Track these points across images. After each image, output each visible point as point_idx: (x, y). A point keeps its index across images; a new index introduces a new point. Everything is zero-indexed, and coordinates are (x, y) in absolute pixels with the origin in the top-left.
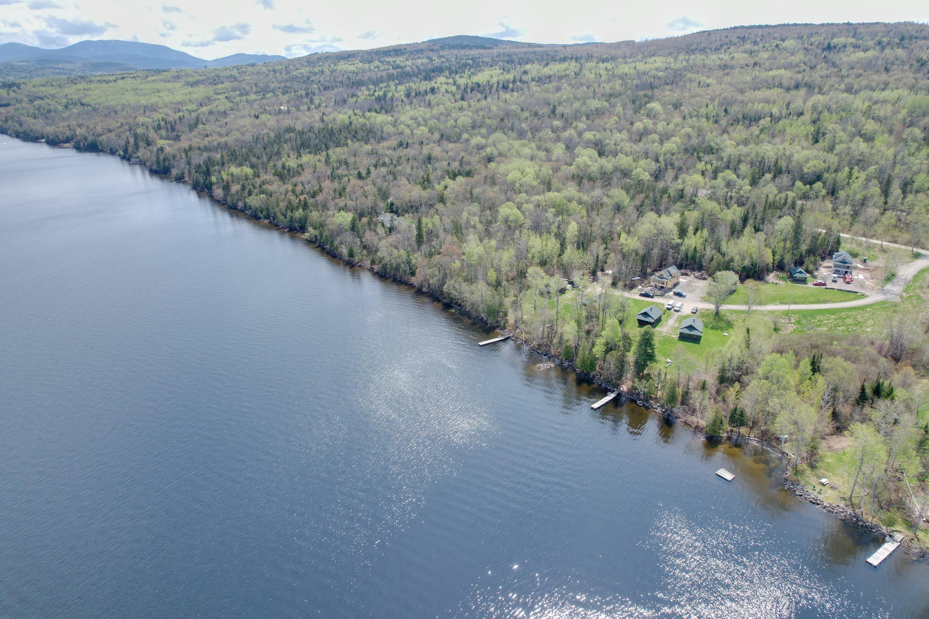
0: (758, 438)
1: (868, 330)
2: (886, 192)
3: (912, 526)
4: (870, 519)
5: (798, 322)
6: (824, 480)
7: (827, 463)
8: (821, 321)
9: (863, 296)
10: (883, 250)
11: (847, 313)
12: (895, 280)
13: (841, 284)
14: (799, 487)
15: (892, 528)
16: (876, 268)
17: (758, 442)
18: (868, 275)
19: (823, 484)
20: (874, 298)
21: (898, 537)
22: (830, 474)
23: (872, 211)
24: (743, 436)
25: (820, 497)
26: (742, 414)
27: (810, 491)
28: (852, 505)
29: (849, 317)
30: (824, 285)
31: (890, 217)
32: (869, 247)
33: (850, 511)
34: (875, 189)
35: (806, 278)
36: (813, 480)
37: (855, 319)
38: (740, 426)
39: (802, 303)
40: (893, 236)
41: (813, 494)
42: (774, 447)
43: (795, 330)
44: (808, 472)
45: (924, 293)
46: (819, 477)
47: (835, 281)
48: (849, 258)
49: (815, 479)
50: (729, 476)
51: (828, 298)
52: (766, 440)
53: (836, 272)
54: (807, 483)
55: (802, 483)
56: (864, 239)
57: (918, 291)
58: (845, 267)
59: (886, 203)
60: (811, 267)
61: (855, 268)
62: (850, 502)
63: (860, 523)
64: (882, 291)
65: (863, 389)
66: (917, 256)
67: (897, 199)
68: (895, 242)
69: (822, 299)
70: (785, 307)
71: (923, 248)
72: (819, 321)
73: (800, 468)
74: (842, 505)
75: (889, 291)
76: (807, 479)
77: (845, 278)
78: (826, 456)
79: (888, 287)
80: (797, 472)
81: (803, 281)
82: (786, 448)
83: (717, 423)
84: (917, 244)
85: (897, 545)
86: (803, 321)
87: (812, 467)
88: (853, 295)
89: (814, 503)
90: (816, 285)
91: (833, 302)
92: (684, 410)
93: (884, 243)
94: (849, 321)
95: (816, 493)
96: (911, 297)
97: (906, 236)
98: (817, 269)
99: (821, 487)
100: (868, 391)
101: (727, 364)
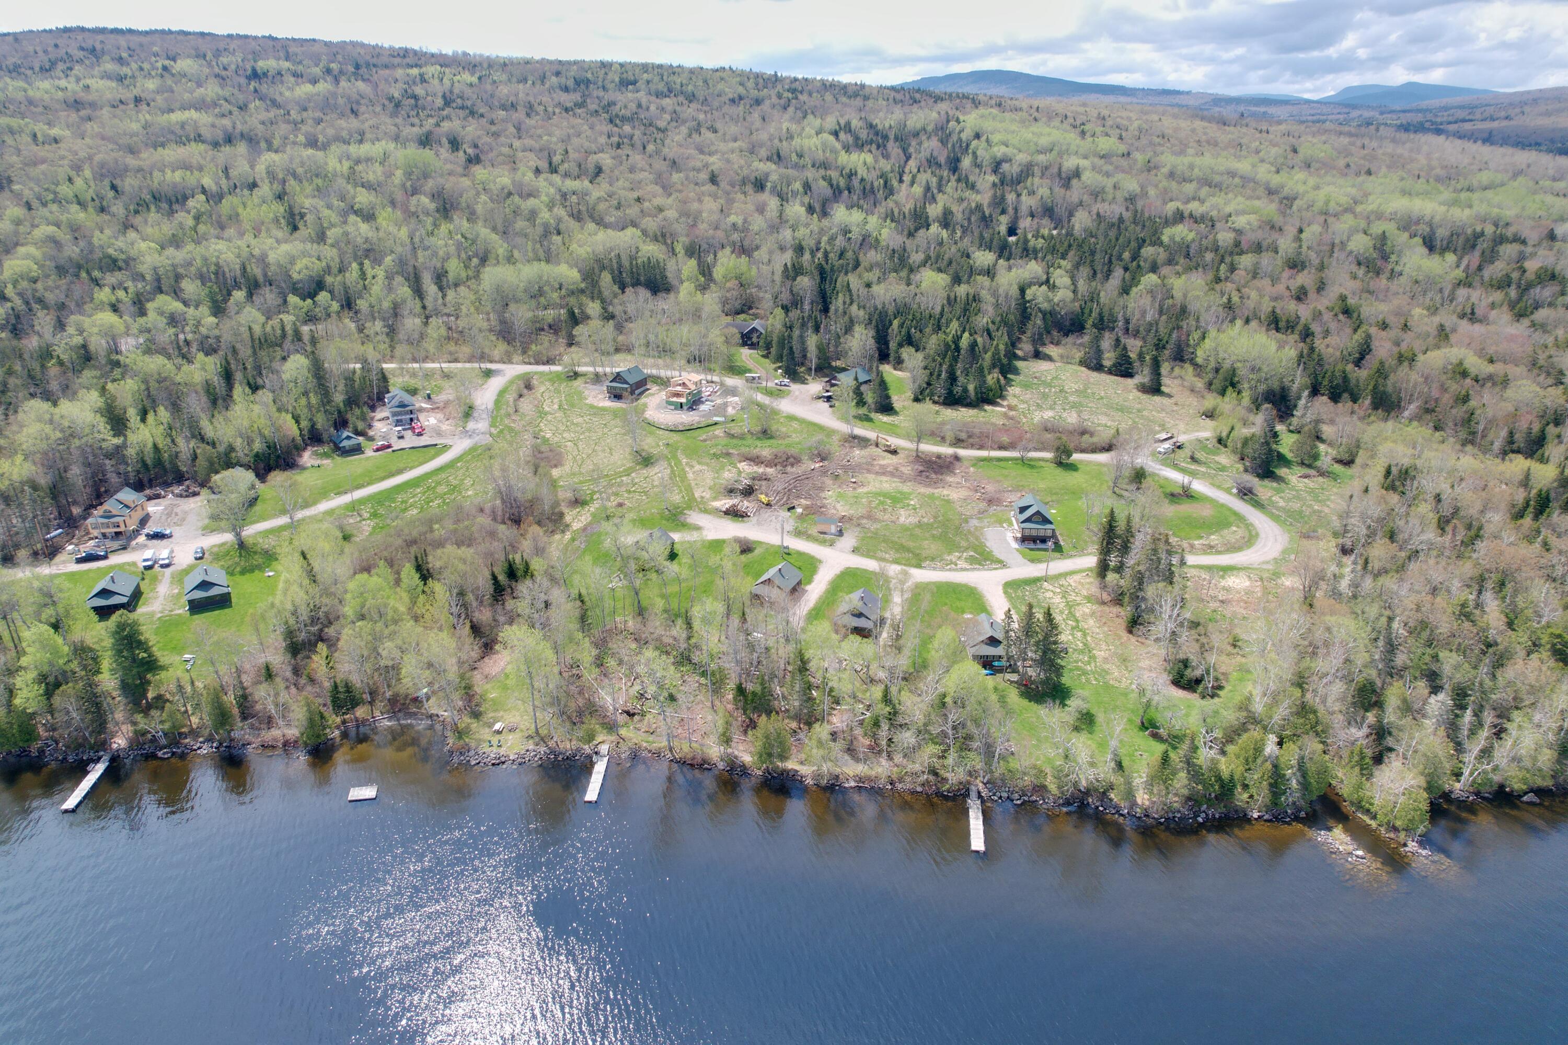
0: (388, 712)
1: (470, 493)
2: (419, 292)
3: (611, 727)
4: (568, 745)
5: (374, 515)
6: (497, 726)
7: (492, 700)
8: (406, 502)
9: (446, 448)
10: (447, 376)
11: (435, 478)
12: (476, 414)
13: (410, 440)
14: (472, 753)
15: (595, 742)
16: (447, 403)
17: (390, 719)
18: (440, 416)
19: (499, 732)
20: (460, 446)
21: (604, 749)
22: (502, 713)
23: (411, 323)
24: (364, 721)
25: (502, 751)
26: (348, 688)
27: (487, 750)
28: (542, 739)
29: (439, 483)
30: (389, 446)
31: (436, 329)
32: (428, 375)
33: (543, 749)
34: (404, 291)
35: (359, 444)
36: (485, 733)
37: (448, 484)
38: (353, 708)
39: (369, 484)
40: (451, 353)
41: (493, 752)
42: (415, 714)
43: (374, 528)
44: (474, 725)
45: (514, 421)
46: (491, 725)
47: (401, 437)
48: (407, 398)
49: (487, 730)
50: (369, 792)
51: (402, 465)
52: (400, 711)
53: (398, 423)
54: (479, 741)
55: (473, 744)
56: (416, 365)
57: (506, 421)
58: (406, 413)
59: (424, 307)
60: (361, 426)
61: (421, 410)
62: (540, 738)
63: (560, 758)
64: (466, 433)
65: (494, 578)
66: (488, 374)
67: (436, 300)
68: (456, 360)
69: (394, 469)
70: (346, 499)
71: (491, 362)
72: (402, 502)
73: (461, 726)
74: (531, 747)
75: (474, 431)
76: (477, 736)
77: (413, 429)
78: (486, 691)
79: (471, 425)
80: (460, 733)
81: (357, 450)
82: (433, 706)
83: (316, 722)
84: (483, 357)
85: (606, 759)
86: (381, 511)
87: (476, 715)
88: (432, 451)
89: (499, 763)
90: (378, 450)
91: (411, 468)
92: (252, 727)
93: (444, 365)
94: (442, 489)
95: (495, 749)
96: (501, 431)
97: (466, 350)
98: (370, 427)
99: (498, 737)
100: (502, 578)
101: (292, 621)
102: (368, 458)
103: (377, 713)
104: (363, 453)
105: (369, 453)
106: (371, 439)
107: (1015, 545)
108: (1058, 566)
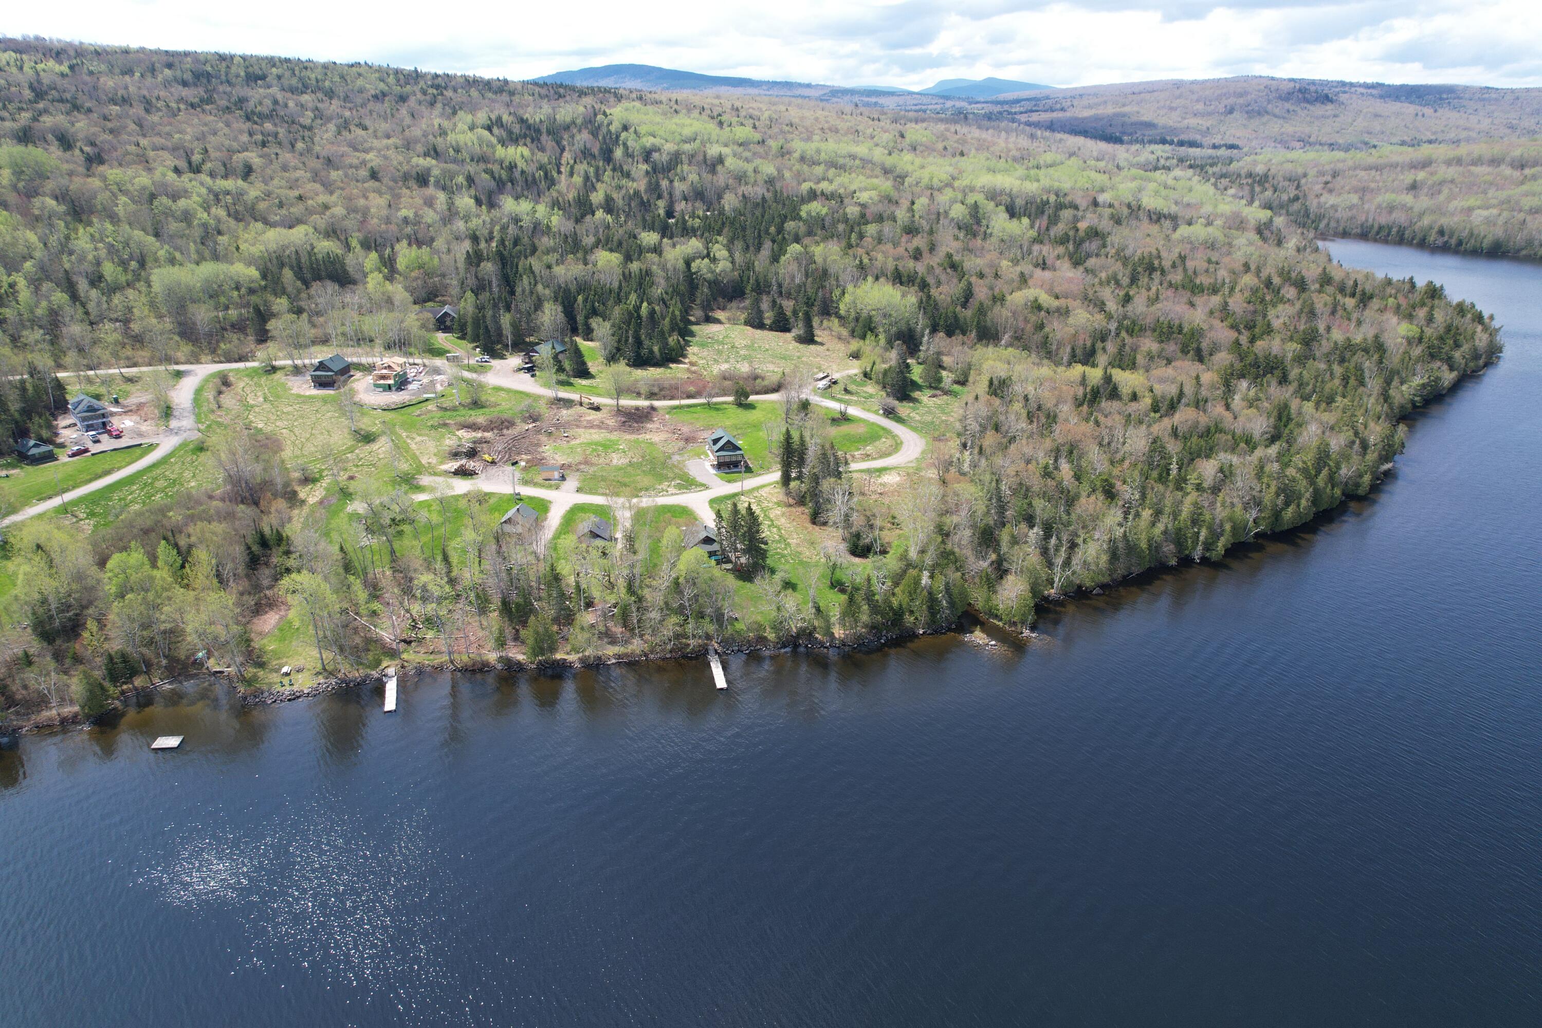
0: (168, 678)
1: (193, 484)
2: (74, 297)
3: (393, 654)
4: (356, 674)
5: (91, 514)
6: (285, 669)
7: (272, 651)
8: (124, 499)
9: (152, 447)
10: (130, 380)
11: (149, 475)
12: (176, 413)
13: (107, 443)
14: (266, 694)
15: (381, 667)
16: (140, 406)
17: (170, 683)
18: (136, 418)
19: (287, 674)
20: (167, 444)
21: (391, 671)
22: (285, 660)
23: (75, 329)
24: (143, 688)
25: (295, 688)
27: (279, 688)
28: (331, 673)
29: (156, 479)
30: (86, 451)
31: (110, 332)
32: (107, 381)
33: (333, 681)
34: (60, 297)
35: (51, 452)
36: (274, 678)
37: (166, 478)
39: (74, 488)
40: (128, 358)
41: (287, 690)
42: (196, 675)
43: (95, 526)
44: (261, 673)
45: (220, 416)
46: (277, 670)
47: (98, 441)
48: (95, 402)
49: (275, 675)
50: (173, 742)
51: (107, 467)
52: (179, 675)
53: (89, 428)
54: (270, 685)
55: (265, 688)
56: (91, 373)
57: (212, 417)
58: (98, 417)
59: (87, 313)
61: (112, 414)
62: (325, 671)
63: (352, 685)
64: (170, 431)
65: (249, 548)
66: (179, 375)
67: (99, 304)
68: (135, 365)
69: (99, 471)
71: (177, 363)
72: (120, 500)
73: (248, 675)
74: (322, 681)
75: (179, 429)
76: (267, 681)
77: (109, 433)
78: (264, 645)
79: (174, 424)
80: (249, 682)
82: (213, 664)
83: (96, 692)
84: (168, 360)
85: (395, 679)
86: (98, 510)
87: (261, 665)
88: (138, 451)
89: (294, 697)
90: (74, 455)
91: (119, 469)
93: (123, 370)
94: (161, 484)
95: (288, 688)
96: (209, 426)
97: (145, 354)
98: (57, 435)
99: (287, 678)
100: (255, 548)
102: (65, 464)
103: (156, 680)
104: (57, 459)
105: (64, 458)
106: (62, 446)
107: (713, 471)
108: (750, 483)
